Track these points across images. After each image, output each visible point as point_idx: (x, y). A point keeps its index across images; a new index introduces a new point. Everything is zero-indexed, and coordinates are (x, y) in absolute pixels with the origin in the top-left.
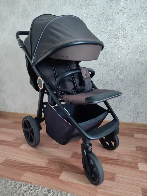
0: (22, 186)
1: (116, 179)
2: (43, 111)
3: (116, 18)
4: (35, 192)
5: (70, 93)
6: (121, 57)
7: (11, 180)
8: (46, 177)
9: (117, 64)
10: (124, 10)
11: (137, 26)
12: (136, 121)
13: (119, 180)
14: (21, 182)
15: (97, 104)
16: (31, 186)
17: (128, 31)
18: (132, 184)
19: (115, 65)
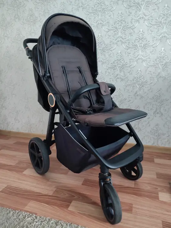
0: (26, 218)
1: (133, 211)
2: (54, 133)
3: (136, 26)
4: (41, 224)
5: (87, 112)
6: (140, 71)
7: (14, 210)
8: (53, 207)
9: (136, 78)
10: (145, 17)
11: (160, 36)
12: (157, 144)
13: (136, 211)
14: (25, 213)
15: (120, 127)
16: (36, 218)
17: (149, 41)
18: (151, 217)
19: (133, 80)
